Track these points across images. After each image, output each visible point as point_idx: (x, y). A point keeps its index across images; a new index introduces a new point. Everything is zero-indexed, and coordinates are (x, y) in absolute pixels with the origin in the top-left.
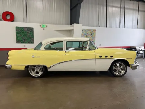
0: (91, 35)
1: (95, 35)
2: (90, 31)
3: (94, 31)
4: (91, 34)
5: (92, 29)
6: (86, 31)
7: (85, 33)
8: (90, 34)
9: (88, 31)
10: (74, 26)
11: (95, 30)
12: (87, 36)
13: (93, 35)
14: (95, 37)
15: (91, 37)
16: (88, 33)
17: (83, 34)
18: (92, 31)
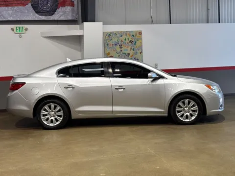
0: (130, 44)
1: (141, 43)
2: (126, 35)
3: (138, 35)
5: (132, 31)
6: (118, 35)
7: (115, 40)
8: (127, 41)
9: (122, 36)
10: (82, 28)
11: (140, 33)
12: (121, 48)
13: (135, 44)
14: (142, 50)
15: (131, 48)
16: (124, 41)
17: (111, 43)
18: (133, 36)
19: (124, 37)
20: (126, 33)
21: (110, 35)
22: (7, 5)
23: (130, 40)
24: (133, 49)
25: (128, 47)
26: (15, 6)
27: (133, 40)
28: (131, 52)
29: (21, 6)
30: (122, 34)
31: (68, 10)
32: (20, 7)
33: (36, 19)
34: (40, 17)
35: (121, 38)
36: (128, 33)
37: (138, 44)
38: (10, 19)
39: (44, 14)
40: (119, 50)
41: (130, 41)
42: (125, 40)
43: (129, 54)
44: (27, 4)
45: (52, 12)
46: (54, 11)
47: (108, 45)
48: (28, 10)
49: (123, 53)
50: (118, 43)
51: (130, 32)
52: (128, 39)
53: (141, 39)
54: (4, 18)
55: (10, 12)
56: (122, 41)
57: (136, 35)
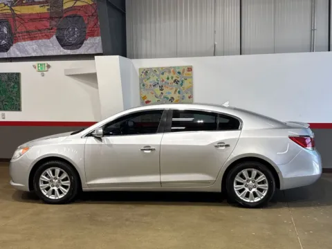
0: (175, 84)
1: (191, 83)
2: (170, 72)
3: (186, 72)
4: (176, 81)
5: (179, 67)
6: (158, 73)
7: (153, 79)
8: (171, 81)
9: (163, 74)
11: (190, 69)
12: (162, 90)
13: (182, 85)
14: (192, 92)
15: (176, 91)
16: (166, 80)
17: (148, 83)
18: (179, 73)
19: (166, 75)
20: (168, 70)
21: (147, 72)
22: (32, 39)
23: (174, 79)
24: (179, 92)
25: (171, 89)
26: (40, 39)
27: (179, 79)
28: (176, 96)
29: (45, 38)
30: (163, 71)
31: (97, 41)
32: (44, 40)
33: (62, 54)
34: (66, 51)
35: (161, 76)
36: (172, 70)
37: (186, 84)
38: (34, 54)
39: (70, 47)
40: (159, 92)
41: (175, 81)
42: (168, 79)
43: (173, 98)
44: (52, 36)
45: (79, 44)
46: (82, 43)
47: (143, 85)
48: (52, 44)
49: (164, 97)
50: (158, 83)
51: (174, 67)
52: (172, 78)
53: (192, 77)
54: (28, 53)
55: (35, 46)
56: (163, 81)
57: (183, 72)
